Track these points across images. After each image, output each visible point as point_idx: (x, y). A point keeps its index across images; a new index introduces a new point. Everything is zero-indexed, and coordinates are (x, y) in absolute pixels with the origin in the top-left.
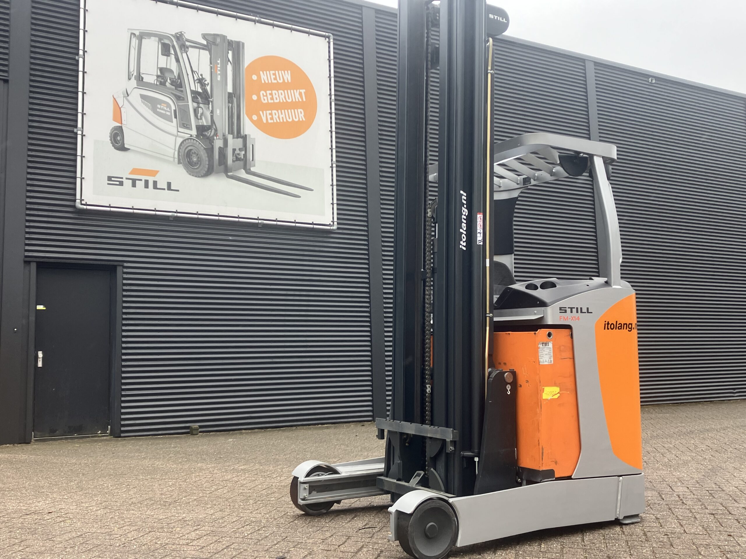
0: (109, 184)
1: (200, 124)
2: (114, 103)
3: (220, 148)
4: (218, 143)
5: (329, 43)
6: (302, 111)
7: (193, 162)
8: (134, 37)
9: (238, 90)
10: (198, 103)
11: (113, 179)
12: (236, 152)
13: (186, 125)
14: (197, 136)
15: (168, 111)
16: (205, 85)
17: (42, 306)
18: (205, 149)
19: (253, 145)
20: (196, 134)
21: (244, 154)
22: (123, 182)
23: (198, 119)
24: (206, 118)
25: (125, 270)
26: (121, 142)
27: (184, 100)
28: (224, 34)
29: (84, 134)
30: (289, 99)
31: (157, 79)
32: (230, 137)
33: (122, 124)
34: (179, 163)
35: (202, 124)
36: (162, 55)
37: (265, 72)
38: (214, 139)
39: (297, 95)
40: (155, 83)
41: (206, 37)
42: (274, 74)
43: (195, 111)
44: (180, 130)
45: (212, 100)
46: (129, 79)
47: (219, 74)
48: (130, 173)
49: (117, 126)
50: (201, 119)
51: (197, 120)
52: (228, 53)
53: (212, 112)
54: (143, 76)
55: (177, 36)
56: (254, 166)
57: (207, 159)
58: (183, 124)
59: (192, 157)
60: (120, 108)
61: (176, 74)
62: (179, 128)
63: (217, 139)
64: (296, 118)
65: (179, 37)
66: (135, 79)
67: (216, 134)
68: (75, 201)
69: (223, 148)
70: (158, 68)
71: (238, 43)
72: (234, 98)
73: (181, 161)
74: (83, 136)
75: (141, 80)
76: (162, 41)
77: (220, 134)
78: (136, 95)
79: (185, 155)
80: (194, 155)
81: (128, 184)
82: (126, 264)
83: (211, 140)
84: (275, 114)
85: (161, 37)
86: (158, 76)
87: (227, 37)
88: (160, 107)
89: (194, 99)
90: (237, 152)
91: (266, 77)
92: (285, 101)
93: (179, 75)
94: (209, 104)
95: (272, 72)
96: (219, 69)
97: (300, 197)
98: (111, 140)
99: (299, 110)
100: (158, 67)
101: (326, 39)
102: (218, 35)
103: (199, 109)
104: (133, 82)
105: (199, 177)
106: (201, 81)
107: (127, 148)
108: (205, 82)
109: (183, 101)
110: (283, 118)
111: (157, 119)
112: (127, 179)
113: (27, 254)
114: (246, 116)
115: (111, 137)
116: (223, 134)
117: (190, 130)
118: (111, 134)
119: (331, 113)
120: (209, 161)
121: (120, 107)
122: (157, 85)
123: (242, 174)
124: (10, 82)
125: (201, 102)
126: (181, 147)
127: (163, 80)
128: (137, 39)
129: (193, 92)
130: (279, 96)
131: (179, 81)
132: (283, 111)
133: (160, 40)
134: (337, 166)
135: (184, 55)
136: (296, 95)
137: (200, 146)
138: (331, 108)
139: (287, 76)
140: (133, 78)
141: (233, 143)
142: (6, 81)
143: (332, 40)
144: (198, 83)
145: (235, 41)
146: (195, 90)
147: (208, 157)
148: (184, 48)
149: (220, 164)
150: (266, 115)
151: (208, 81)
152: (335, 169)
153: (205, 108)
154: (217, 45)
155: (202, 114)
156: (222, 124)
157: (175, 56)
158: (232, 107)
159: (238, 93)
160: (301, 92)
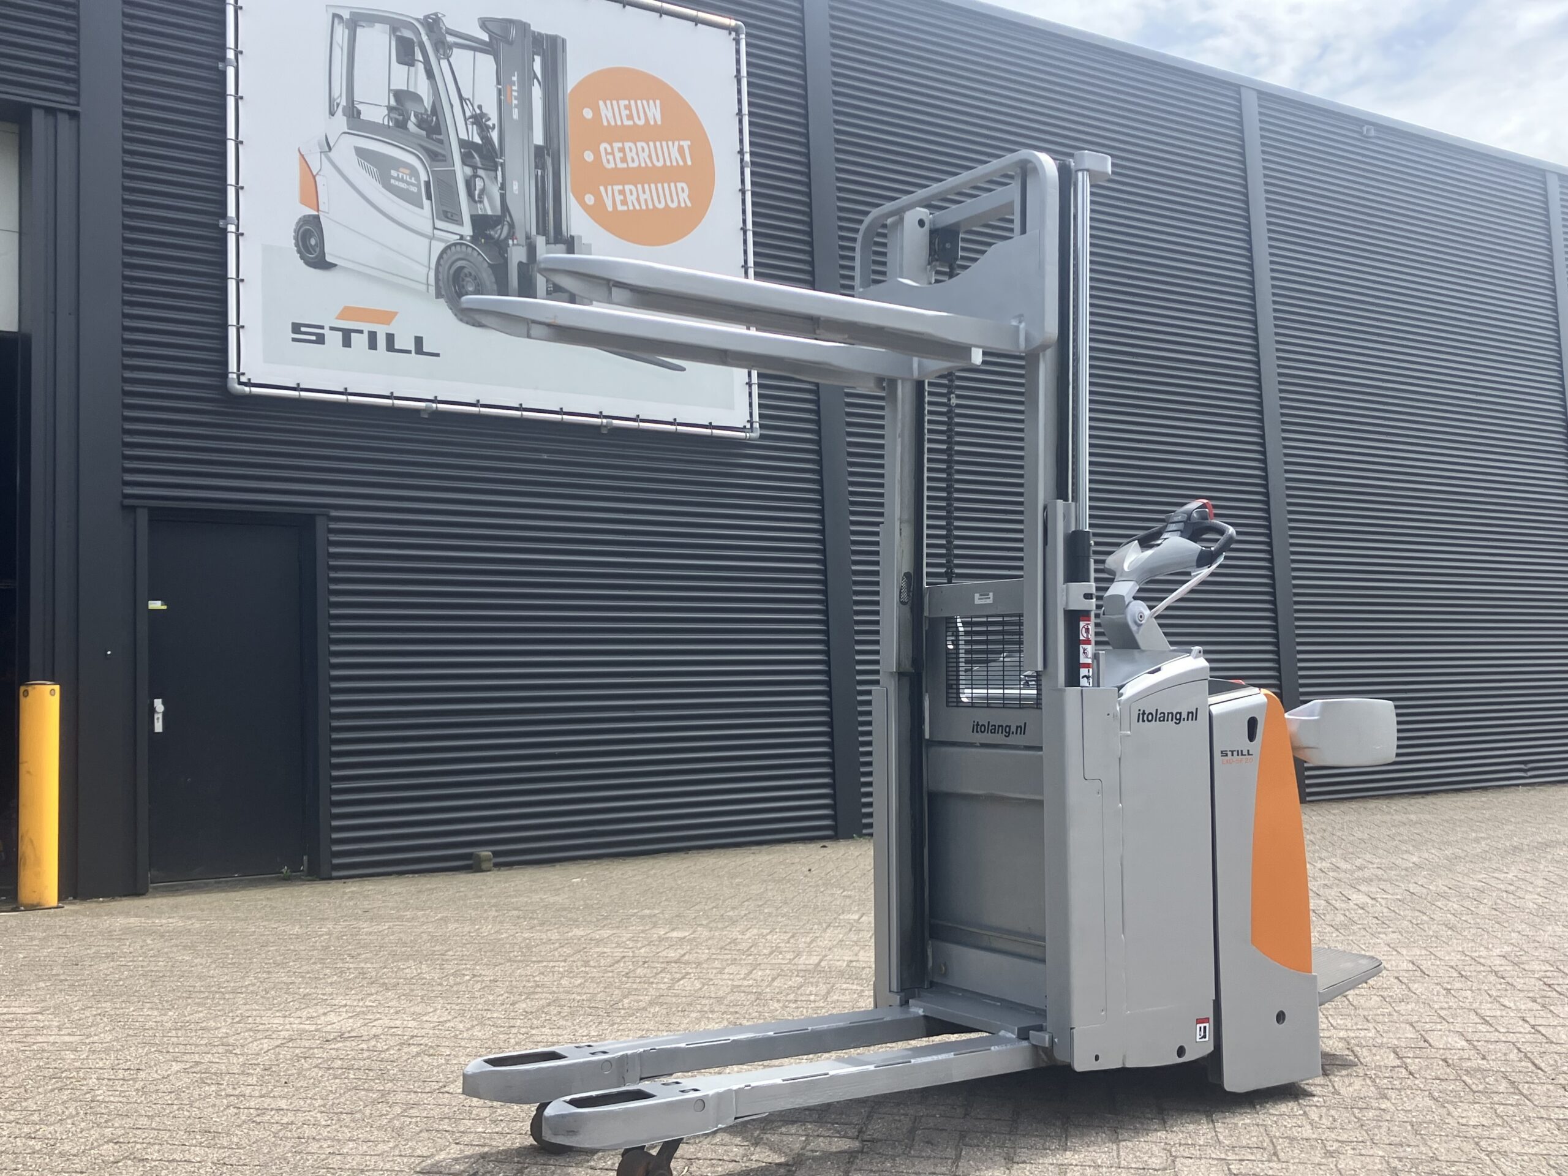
0: (294, 340)
1: (480, 213)
2: (301, 165)
3: (520, 264)
4: (517, 254)
5: (738, 42)
6: (684, 185)
8: (339, 23)
9: (555, 140)
10: (475, 168)
11: (303, 329)
13: (450, 215)
14: (474, 239)
15: (413, 185)
16: (488, 127)
17: (159, 604)
18: (490, 266)
20: (471, 234)
22: (323, 336)
23: (475, 202)
24: (491, 201)
25: (333, 525)
26: (318, 250)
27: (445, 161)
28: (524, 20)
29: (240, 231)
31: (388, 115)
32: (540, 241)
33: (318, 210)
34: (438, 295)
35: (483, 213)
36: (400, 62)
38: (508, 245)
39: (675, 153)
40: (386, 123)
41: (490, 25)
43: (470, 185)
44: (440, 224)
45: (501, 161)
46: (332, 114)
47: (516, 106)
48: (339, 317)
49: (309, 216)
50: (481, 202)
51: (473, 204)
52: (534, 60)
53: (503, 187)
54: (359, 107)
55: (429, 23)
57: (495, 287)
58: (445, 213)
59: (465, 283)
60: (314, 177)
61: (427, 103)
62: (436, 220)
63: (513, 245)
65: (433, 23)
66: (344, 115)
67: (511, 235)
68: (226, 376)
69: (527, 265)
70: (390, 90)
71: (553, 40)
72: (546, 157)
73: (443, 293)
74: (238, 235)
75: (355, 115)
76: (398, 34)
77: (520, 235)
78: (346, 147)
79: (451, 279)
80: (468, 279)
81: (334, 339)
82: (332, 513)
83: (500, 249)
84: (631, 194)
85: (395, 25)
86: (390, 109)
87: (529, 25)
88: (396, 175)
89: (466, 159)
91: (611, 112)
92: (650, 165)
93: (434, 106)
94: (496, 170)
95: (623, 103)
96: (515, 94)
97: (684, 369)
98: (297, 245)
100: (391, 88)
101: (730, 34)
102: (511, 21)
103: (477, 179)
104: (341, 121)
106: (479, 120)
107: (329, 263)
108: (488, 123)
109: (444, 163)
111: (390, 200)
112: (332, 329)
113: (127, 490)
114: (572, 195)
115: (296, 238)
116: (526, 233)
117: (458, 224)
118: (297, 231)
119: (743, 192)
120: (500, 291)
121: (315, 173)
122: (389, 127)
124: (82, 117)
125: (479, 165)
126: (442, 262)
127: (401, 118)
128: (347, 28)
129: (463, 143)
130: (639, 154)
131: (434, 119)
133: (394, 30)
135: (444, 63)
137: (481, 260)
138: (743, 182)
140: (340, 111)
141: (547, 253)
142: (75, 115)
143: (743, 37)
144: (473, 123)
145: (547, 36)
146: (466, 138)
147: (497, 283)
148: (443, 47)
150: (611, 196)
151: (494, 120)
153: (488, 176)
154: (510, 43)
155: (483, 191)
156: (524, 213)
157: (424, 63)
158: (543, 177)
159: (555, 146)
160: (683, 146)
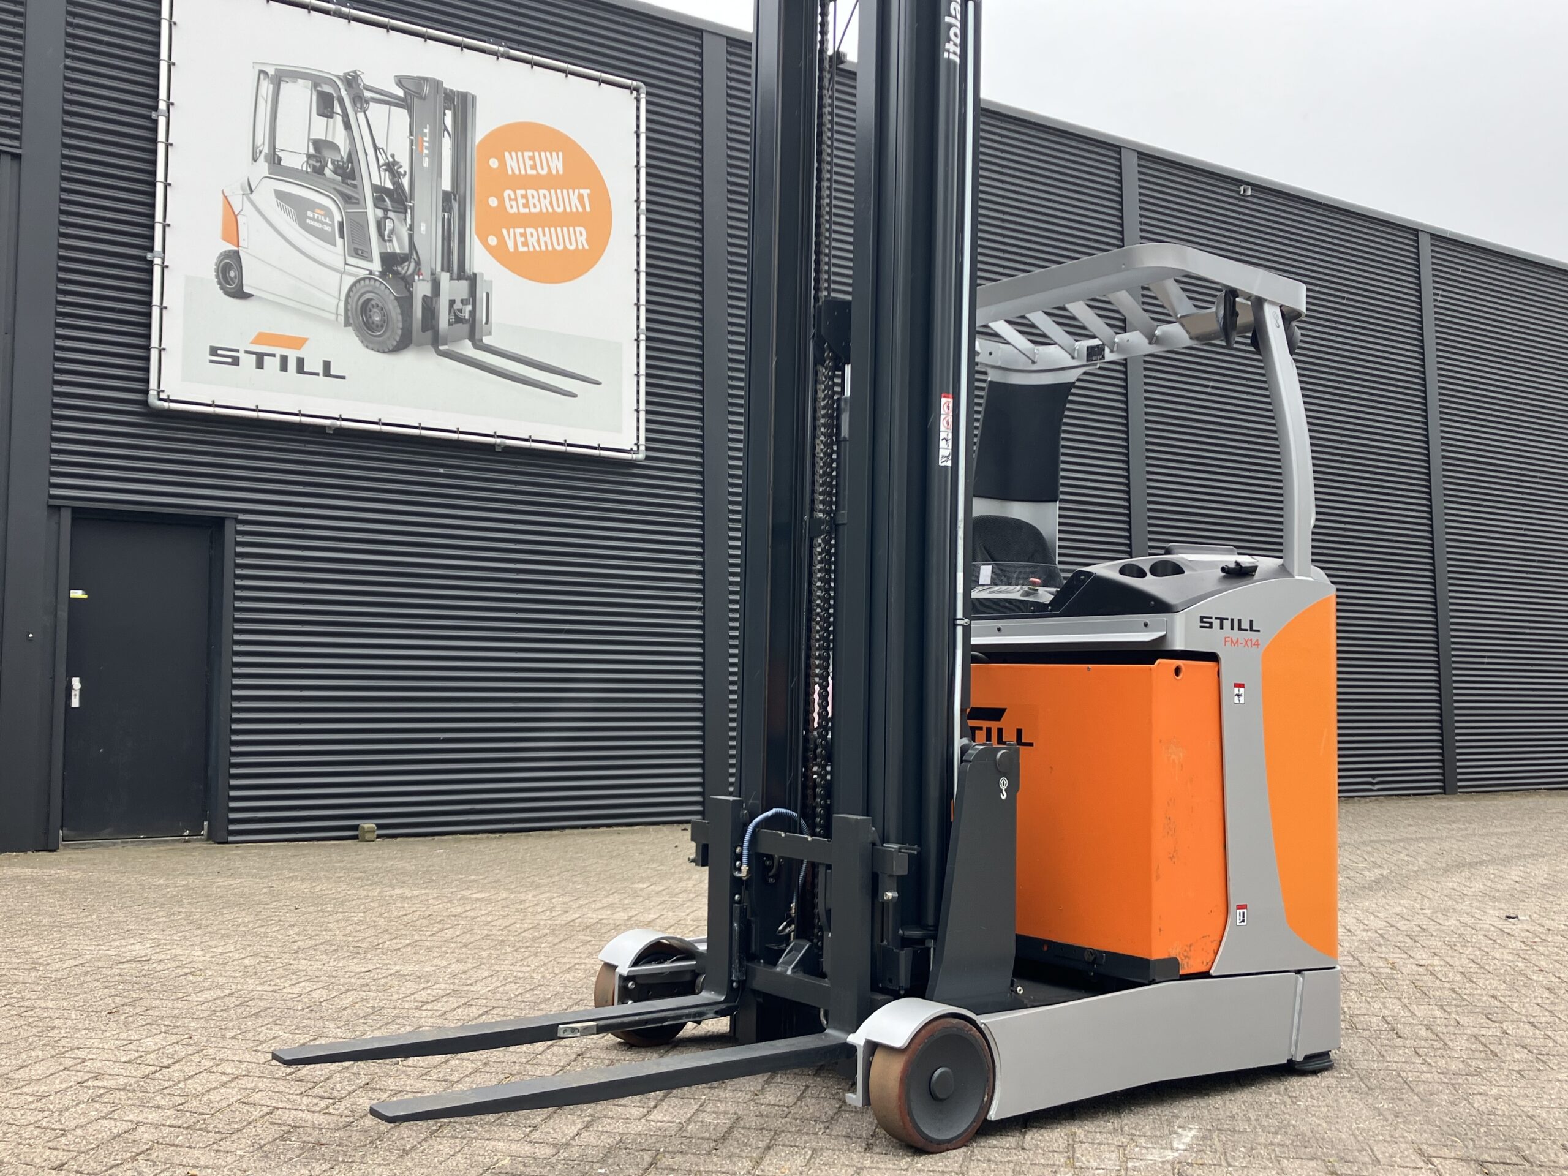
0: (212, 362)
1: (389, 251)
2: (224, 207)
3: (425, 297)
4: (422, 289)
5: (638, 100)
6: (582, 229)
7: (373, 323)
8: (264, 79)
9: (462, 186)
10: (386, 210)
11: (220, 352)
12: (455, 307)
13: (360, 251)
14: (383, 274)
15: (327, 224)
16: (399, 174)
17: (80, 592)
18: (396, 298)
19: (488, 295)
20: (380, 269)
21: (470, 311)
22: (238, 358)
23: (383, 239)
24: (399, 240)
25: (240, 528)
26: (236, 281)
27: (358, 204)
28: (437, 78)
29: (166, 264)
30: (559, 206)
31: (307, 162)
32: (444, 278)
33: (238, 246)
34: (347, 324)
35: (392, 251)
36: (320, 114)
37: (514, 154)
38: (414, 281)
39: (575, 199)
40: (304, 169)
41: (403, 82)
42: (532, 158)
43: (380, 225)
44: (350, 260)
45: (411, 205)
46: (255, 160)
47: (427, 155)
48: (255, 342)
49: (230, 251)
50: (390, 241)
51: (383, 243)
52: (445, 114)
53: (411, 228)
54: (280, 154)
55: (347, 79)
56: (490, 333)
57: (400, 317)
58: (356, 250)
59: (372, 313)
60: (236, 216)
61: (344, 152)
62: (347, 258)
63: (419, 280)
64: (571, 244)
65: (352, 81)
66: (266, 161)
67: (417, 271)
68: (146, 392)
69: (431, 298)
70: (309, 139)
71: (464, 96)
72: (453, 201)
73: (351, 321)
74: (164, 268)
75: (276, 161)
76: (319, 89)
77: (426, 271)
78: (267, 190)
79: (359, 309)
80: (375, 310)
81: (248, 361)
82: (241, 517)
83: (407, 283)
84: (532, 236)
85: (316, 81)
86: (309, 156)
87: (442, 83)
88: (311, 216)
89: (378, 202)
90: (458, 305)
92: (550, 210)
93: (350, 155)
94: (406, 213)
95: (527, 154)
96: (426, 144)
97: (575, 396)
98: (217, 276)
99: (578, 229)
100: (311, 137)
101: (631, 93)
102: (425, 79)
103: (387, 221)
104: (263, 166)
105: (384, 352)
106: (391, 168)
107: (247, 293)
108: (399, 170)
109: (356, 206)
110: (546, 243)
111: (307, 239)
112: (247, 352)
113: (54, 492)
114: (475, 237)
115: (217, 271)
116: (432, 270)
117: (368, 260)
118: (218, 265)
119: (638, 237)
120: (404, 321)
121: (236, 213)
122: (307, 172)
123: (467, 348)
124: (23, 158)
125: (390, 208)
126: (351, 294)
127: (318, 164)
128: (272, 83)
129: (375, 188)
130: (541, 201)
131: (350, 165)
132: (547, 230)
133: (315, 85)
134: (648, 339)
135: (361, 116)
136: (572, 200)
137: (388, 294)
138: (638, 227)
139: (556, 163)
140: (262, 158)
141: (451, 289)
142: (17, 157)
143: (643, 96)
144: (386, 170)
145: (458, 92)
146: (379, 184)
147: (402, 314)
148: (360, 102)
149: (424, 329)
150: (512, 238)
151: (405, 167)
152: (643, 345)
153: (399, 219)
154: (424, 99)
155: (392, 231)
156: (430, 250)
157: (342, 116)
158: (449, 220)
159: (462, 192)
160: (582, 195)
